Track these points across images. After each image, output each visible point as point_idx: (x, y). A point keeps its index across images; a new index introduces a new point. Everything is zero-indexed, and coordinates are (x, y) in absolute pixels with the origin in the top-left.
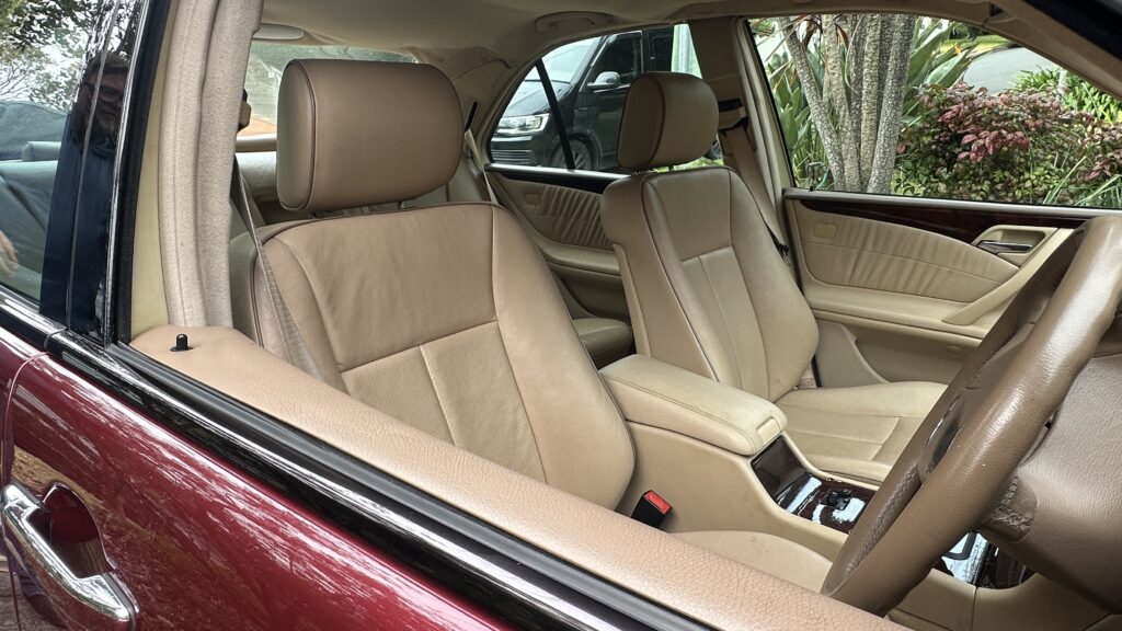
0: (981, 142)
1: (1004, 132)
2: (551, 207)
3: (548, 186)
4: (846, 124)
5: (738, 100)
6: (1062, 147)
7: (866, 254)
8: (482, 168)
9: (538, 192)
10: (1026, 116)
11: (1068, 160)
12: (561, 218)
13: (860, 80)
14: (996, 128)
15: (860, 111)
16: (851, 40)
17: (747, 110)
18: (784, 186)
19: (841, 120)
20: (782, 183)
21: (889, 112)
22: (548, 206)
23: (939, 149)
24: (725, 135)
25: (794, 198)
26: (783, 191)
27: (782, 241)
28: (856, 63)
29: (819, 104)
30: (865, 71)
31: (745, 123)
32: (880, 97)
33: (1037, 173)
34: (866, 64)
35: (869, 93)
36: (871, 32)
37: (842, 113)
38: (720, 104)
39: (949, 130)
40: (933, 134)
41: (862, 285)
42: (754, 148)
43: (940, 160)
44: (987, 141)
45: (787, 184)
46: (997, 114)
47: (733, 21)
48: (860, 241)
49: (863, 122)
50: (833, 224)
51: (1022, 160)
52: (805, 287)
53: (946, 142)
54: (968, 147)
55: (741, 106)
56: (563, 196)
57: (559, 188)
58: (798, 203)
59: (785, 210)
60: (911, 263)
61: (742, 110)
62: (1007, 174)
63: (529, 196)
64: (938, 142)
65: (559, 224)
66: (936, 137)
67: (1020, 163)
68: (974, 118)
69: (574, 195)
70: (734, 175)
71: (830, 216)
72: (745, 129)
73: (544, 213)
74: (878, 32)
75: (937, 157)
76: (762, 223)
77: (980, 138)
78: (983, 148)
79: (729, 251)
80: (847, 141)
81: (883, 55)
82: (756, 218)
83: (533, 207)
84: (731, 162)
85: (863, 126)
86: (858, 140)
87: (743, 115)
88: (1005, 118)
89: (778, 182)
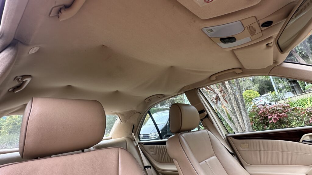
0: (274, 117)
1: (279, 114)
2: (158, 152)
3: (156, 145)
4: (234, 119)
5: (204, 110)
6: (296, 116)
7: (262, 152)
8: (137, 143)
9: (153, 148)
10: (282, 109)
11: (300, 119)
12: (161, 155)
13: (233, 109)
14: (276, 113)
15: (237, 116)
16: (227, 101)
17: (207, 112)
18: (226, 134)
19: (232, 118)
20: (225, 133)
21: (244, 114)
22: (156, 152)
23: (262, 122)
24: (203, 121)
25: (230, 137)
26: (226, 135)
27: (231, 152)
28: (231, 105)
29: (225, 116)
30: (234, 106)
31: (207, 116)
32: (240, 112)
33: (294, 123)
34: (234, 104)
35: (237, 111)
36: (232, 97)
37: (232, 117)
38: (199, 112)
39: (262, 116)
40: (259, 118)
41: (266, 164)
42: (213, 123)
43: (264, 124)
44: (276, 117)
45: (226, 133)
46: (274, 110)
47: (196, 89)
48: (258, 148)
49: (238, 118)
50: (246, 143)
51: (288, 121)
52: (245, 167)
53: (263, 120)
54: (271, 119)
55: (205, 111)
56: (160, 148)
57: (159, 145)
58: (232, 138)
59: (228, 140)
60: (280, 153)
61: (205, 112)
62: (285, 125)
63: (151, 149)
64: (261, 120)
65: (160, 156)
66: (260, 119)
67: (288, 122)
68: (268, 111)
69: (163, 147)
70: (209, 131)
71: (244, 141)
72: (208, 118)
73: (156, 154)
74: (234, 97)
75: (263, 124)
76: (223, 146)
77: (273, 116)
78: (275, 119)
79: (214, 157)
80: (236, 123)
81: (237, 102)
82: (220, 145)
83: (152, 152)
84: (206, 128)
85: (239, 119)
86: (239, 123)
87: (206, 114)
88: (277, 110)
89: (223, 133)
